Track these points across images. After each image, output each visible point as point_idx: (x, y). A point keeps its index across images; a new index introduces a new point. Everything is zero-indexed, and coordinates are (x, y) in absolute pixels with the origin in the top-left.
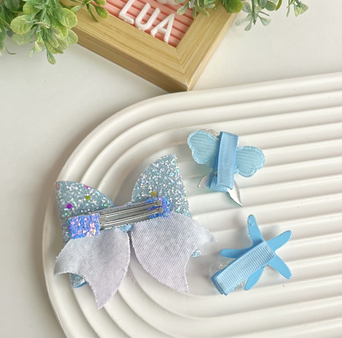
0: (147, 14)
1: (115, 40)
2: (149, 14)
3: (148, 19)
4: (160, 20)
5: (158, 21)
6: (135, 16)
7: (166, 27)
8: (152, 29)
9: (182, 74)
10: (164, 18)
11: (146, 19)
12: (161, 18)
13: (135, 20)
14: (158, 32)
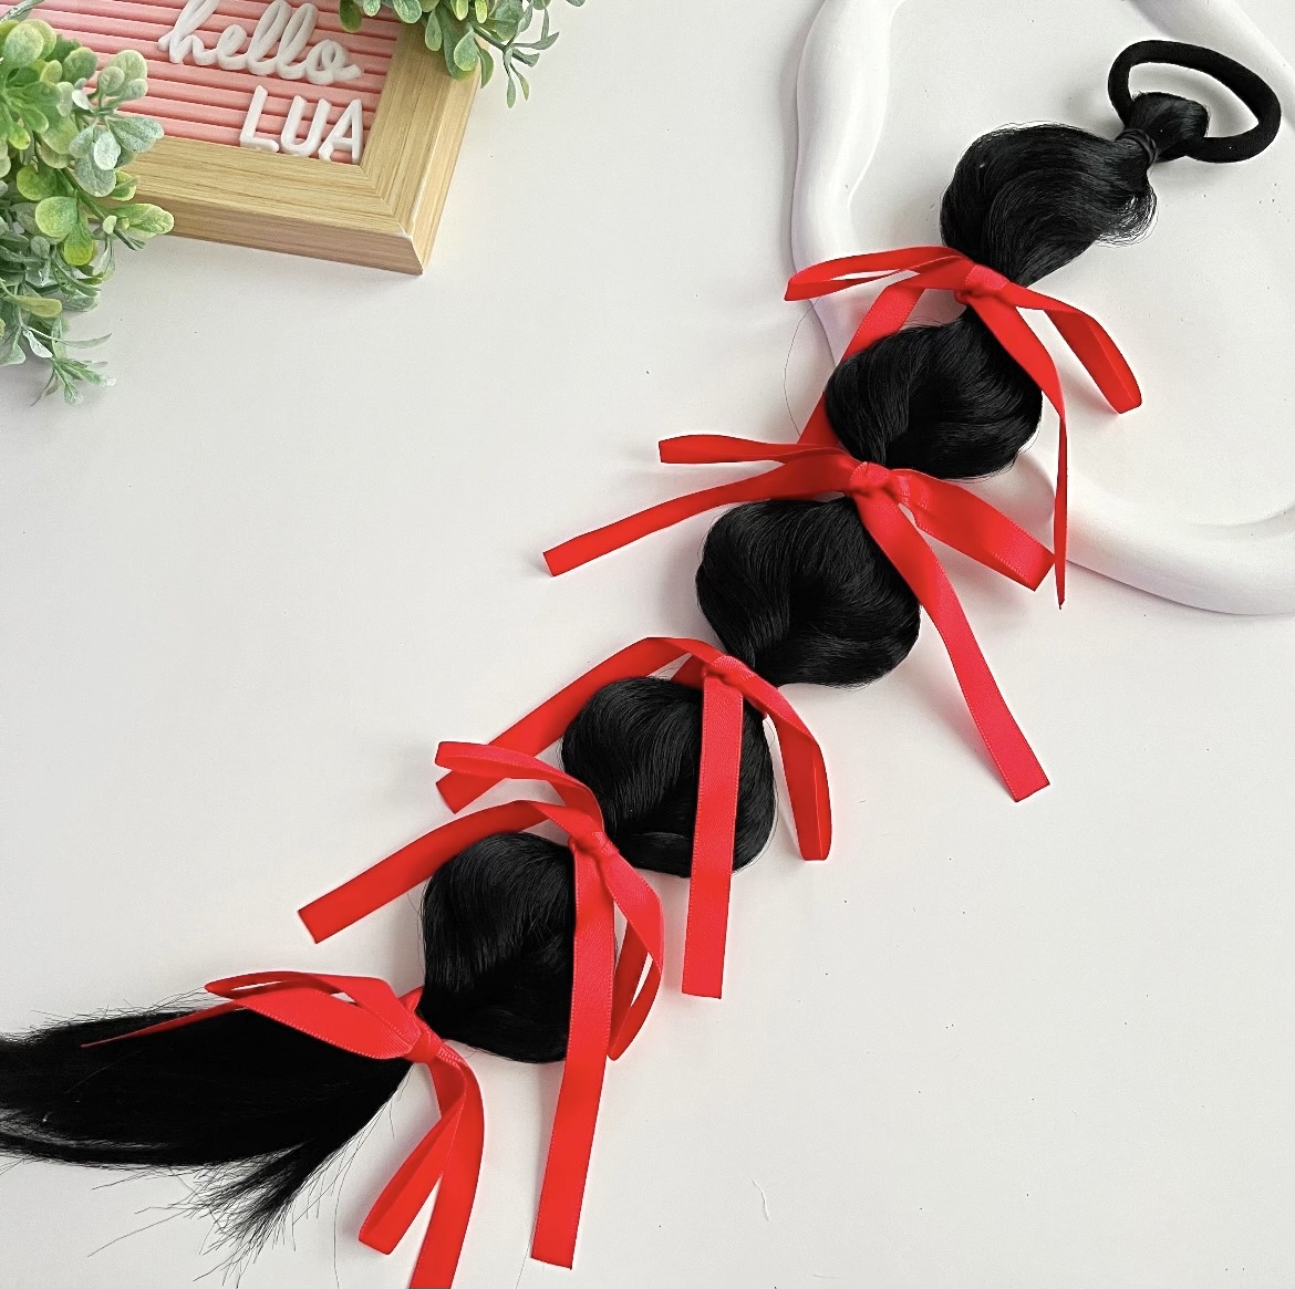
0: (303, 119)
2: (308, 119)
3: (309, 128)
4: (331, 123)
5: (329, 126)
6: (277, 133)
7: (349, 132)
8: (320, 146)
9: (388, 216)
10: (341, 114)
11: (303, 130)
13: (278, 141)
14: (336, 150)
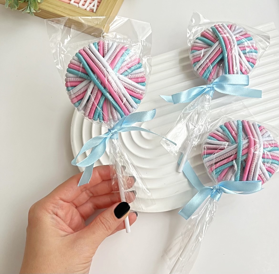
0: (84, 1)
1: (64, 13)
3: (85, 4)
4: (90, 3)
5: (90, 4)
6: (78, 3)
7: (94, 6)
8: (87, 8)
10: (92, 2)
11: (84, 4)
12: (91, 2)
13: (78, 5)
14: (90, 9)
